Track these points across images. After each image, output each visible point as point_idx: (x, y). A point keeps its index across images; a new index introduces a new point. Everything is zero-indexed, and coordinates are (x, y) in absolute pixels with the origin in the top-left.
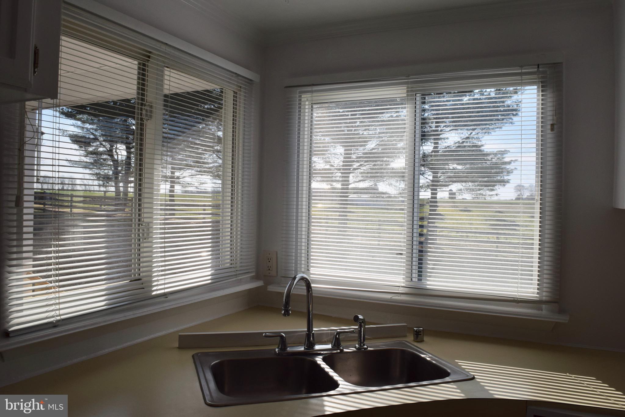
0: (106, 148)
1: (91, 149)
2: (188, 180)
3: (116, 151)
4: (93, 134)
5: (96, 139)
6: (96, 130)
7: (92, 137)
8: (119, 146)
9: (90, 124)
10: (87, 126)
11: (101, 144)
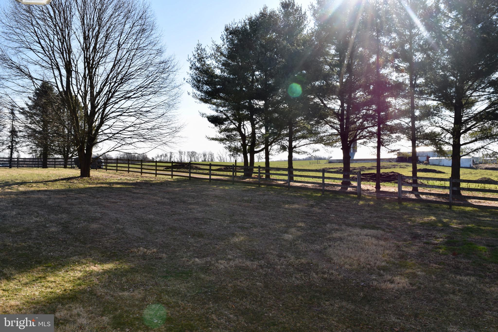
0: (235, 125)
1: (223, 127)
2: (303, 149)
3: (243, 128)
4: (225, 114)
5: (227, 118)
6: (227, 111)
7: (224, 117)
8: (245, 122)
9: (222, 107)
10: (221, 109)
11: (232, 122)
